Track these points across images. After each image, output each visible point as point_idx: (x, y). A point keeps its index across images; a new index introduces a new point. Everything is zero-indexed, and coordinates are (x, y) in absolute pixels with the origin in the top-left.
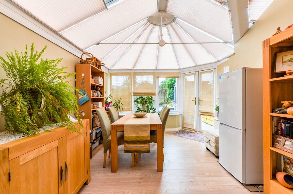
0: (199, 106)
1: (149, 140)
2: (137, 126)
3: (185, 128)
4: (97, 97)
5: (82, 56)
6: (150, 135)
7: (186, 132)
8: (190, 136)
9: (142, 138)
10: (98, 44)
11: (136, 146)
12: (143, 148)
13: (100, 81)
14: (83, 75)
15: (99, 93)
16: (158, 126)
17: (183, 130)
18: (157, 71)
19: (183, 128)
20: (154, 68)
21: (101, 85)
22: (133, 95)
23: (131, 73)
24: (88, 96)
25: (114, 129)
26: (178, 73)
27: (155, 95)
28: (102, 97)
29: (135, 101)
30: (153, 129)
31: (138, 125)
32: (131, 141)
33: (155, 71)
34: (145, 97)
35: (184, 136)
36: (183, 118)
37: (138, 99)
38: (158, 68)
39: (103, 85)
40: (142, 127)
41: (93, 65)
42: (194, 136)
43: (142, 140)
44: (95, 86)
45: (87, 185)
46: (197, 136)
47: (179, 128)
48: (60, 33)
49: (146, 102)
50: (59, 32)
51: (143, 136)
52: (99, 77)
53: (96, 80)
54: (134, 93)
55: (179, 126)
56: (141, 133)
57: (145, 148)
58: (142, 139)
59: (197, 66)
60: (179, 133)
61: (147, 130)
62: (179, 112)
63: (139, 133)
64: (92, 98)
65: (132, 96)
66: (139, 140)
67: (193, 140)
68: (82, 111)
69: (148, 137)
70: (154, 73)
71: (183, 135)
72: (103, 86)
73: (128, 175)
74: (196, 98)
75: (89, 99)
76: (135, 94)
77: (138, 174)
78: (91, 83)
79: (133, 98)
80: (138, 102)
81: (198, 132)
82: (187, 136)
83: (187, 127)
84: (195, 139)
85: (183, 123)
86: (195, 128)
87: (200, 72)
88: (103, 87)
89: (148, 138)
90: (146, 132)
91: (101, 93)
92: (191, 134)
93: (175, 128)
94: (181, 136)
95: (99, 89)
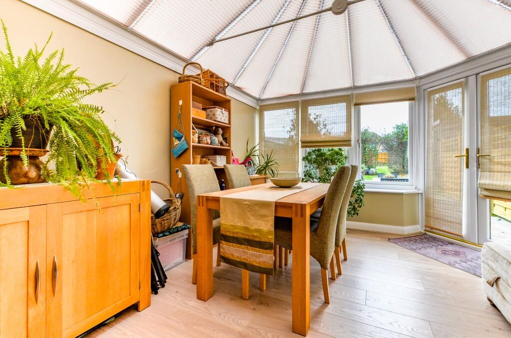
0: (480, 173)
1: (273, 241)
2: (247, 204)
3: (432, 228)
4: (211, 144)
5: (184, 71)
6: (273, 229)
7: (435, 239)
8: (445, 253)
9: (255, 234)
10: (211, 44)
11: (244, 252)
12: (258, 260)
13: (220, 115)
14: (181, 103)
15: (221, 139)
16: (294, 208)
17: (425, 233)
18: (356, 92)
19: (427, 229)
20: (347, 84)
21: (222, 124)
22: (303, 147)
23: (298, 102)
24: (186, 142)
25: (203, 206)
26: (413, 88)
27: (350, 145)
28: (226, 146)
29: (304, 159)
30: (283, 214)
31: (249, 201)
32: (233, 238)
33: (349, 93)
34: (325, 150)
35: (423, 251)
36: (428, 204)
37: (310, 153)
38: (356, 84)
39: (229, 124)
40: (257, 208)
41: (200, 84)
42: (457, 254)
43: (257, 240)
44: (213, 127)
45: (138, 313)
46: (469, 257)
47: (415, 226)
48: (131, 27)
49: (326, 159)
50: (129, 25)
51: (258, 231)
52: (215, 108)
53: (211, 114)
54: (302, 142)
55: (414, 222)
56: (254, 221)
57: (261, 260)
58: (256, 237)
59: (471, 59)
60: (410, 240)
61: (268, 216)
62: (414, 187)
63: (249, 221)
64: (193, 146)
65: (300, 149)
66: (251, 238)
67: (450, 264)
68: (177, 169)
69: (269, 233)
70: (348, 96)
71: (420, 246)
72: (229, 126)
73: (223, 315)
74: (467, 150)
75: (188, 147)
76: (305, 144)
77: (243, 322)
78: (192, 116)
79: (301, 153)
80: (309, 162)
81: (475, 244)
82: (432, 251)
83: (438, 228)
84: (457, 265)
85: (428, 216)
86: (464, 232)
87: (483, 76)
88: (229, 128)
89: (270, 237)
90: (265, 221)
91: (225, 139)
92: (450, 248)
93: (402, 225)
94: (414, 247)
95: (221, 131)
